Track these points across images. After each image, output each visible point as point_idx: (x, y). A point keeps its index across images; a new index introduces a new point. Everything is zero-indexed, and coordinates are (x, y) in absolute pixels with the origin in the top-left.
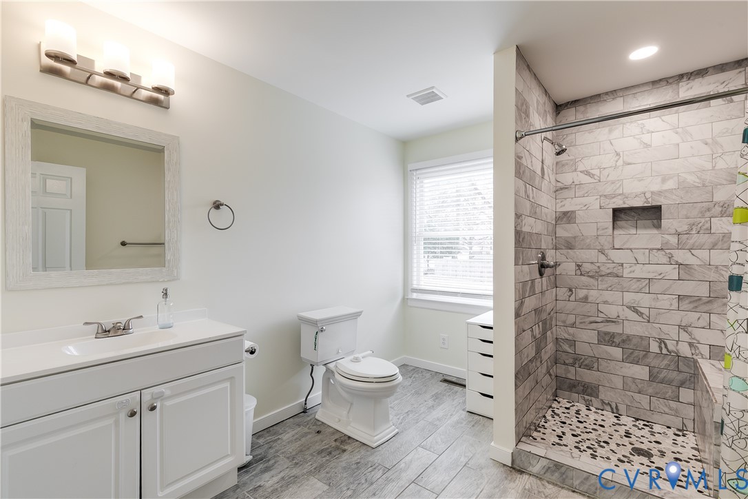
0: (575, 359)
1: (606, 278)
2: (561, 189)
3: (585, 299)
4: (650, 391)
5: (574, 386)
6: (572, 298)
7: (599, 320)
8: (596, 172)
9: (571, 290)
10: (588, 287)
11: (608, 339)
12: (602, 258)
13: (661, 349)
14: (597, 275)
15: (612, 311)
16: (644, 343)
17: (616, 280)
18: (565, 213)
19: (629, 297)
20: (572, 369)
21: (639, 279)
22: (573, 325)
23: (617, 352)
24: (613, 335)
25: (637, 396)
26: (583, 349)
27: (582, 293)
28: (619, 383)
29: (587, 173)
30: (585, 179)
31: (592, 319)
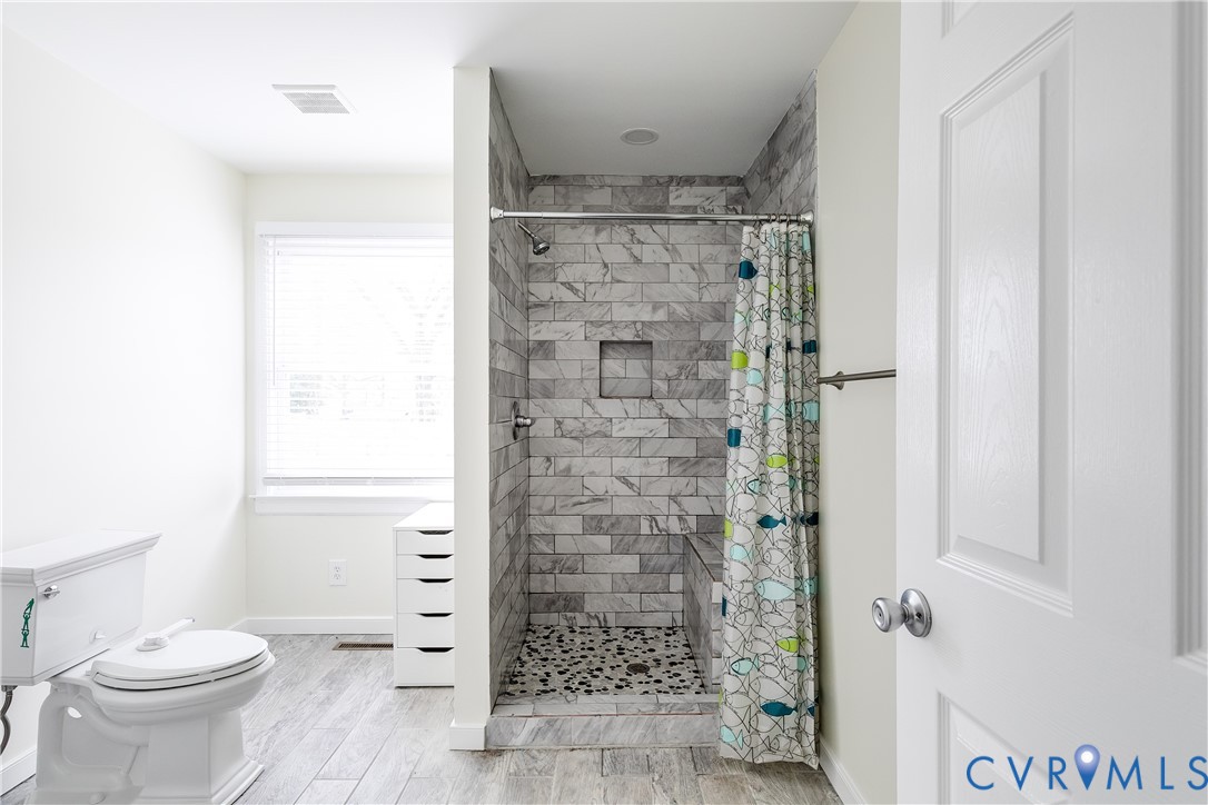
0: (555, 562)
1: (593, 440)
2: (536, 306)
3: (567, 472)
4: (641, 586)
5: (553, 602)
6: (551, 472)
7: (584, 499)
8: (580, 287)
9: (548, 459)
10: (571, 454)
11: (595, 525)
12: (588, 412)
13: (651, 527)
14: (581, 437)
15: (598, 485)
16: (635, 524)
17: (604, 441)
18: (541, 343)
19: (620, 464)
20: (550, 578)
21: (629, 439)
22: (552, 513)
23: (604, 542)
24: (599, 518)
25: (627, 597)
26: (564, 545)
27: (562, 463)
28: (606, 583)
29: (569, 286)
30: (568, 295)
31: (576, 500)
